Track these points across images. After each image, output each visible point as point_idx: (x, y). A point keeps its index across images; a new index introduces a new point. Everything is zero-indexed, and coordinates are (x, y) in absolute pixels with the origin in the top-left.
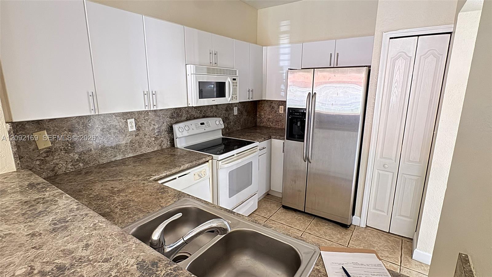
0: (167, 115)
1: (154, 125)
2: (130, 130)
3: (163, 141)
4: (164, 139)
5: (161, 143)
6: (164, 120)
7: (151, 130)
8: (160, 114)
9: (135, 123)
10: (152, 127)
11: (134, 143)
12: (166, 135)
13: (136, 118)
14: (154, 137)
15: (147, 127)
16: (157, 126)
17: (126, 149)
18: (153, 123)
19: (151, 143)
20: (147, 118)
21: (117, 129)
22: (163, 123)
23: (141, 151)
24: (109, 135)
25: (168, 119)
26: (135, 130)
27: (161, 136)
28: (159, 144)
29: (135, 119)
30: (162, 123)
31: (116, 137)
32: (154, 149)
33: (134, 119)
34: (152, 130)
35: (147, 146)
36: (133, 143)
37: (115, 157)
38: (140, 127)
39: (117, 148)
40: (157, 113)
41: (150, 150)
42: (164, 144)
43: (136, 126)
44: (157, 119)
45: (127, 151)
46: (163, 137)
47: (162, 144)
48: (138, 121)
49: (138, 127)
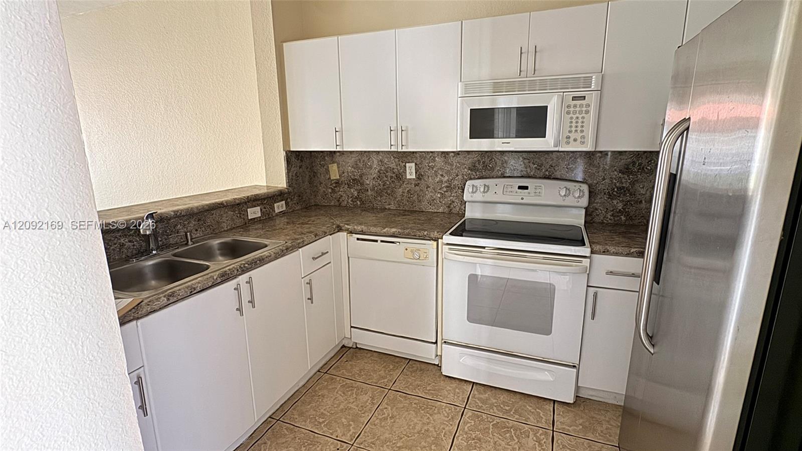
0: (465, 164)
1: (442, 175)
2: (408, 177)
3: (453, 202)
4: (456, 199)
5: (451, 204)
6: (458, 171)
7: (436, 182)
8: (454, 162)
9: (416, 170)
10: (438, 179)
11: (413, 194)
12: (459, 193)
13: (418, 163)
14: (441, 193)
15: (431, 176)
16: (446, 178)
17: (403, 198)
18: (441, 173)
19: (435, 199)
20: (432, 165)
21: (394, 173)
22: (457, 176)
23: (419, 207)
24: (386, 179)
25: (466, 170)
26: (414, 177)
27: (452, 194)
28: (447, 205)
29: (416, 164)
30: (455, 175)
31: (392, 182)
32: (438, 210)
33: (414, 164)
34: (438, 182)
35: (428, 203)
36: (411, 194)
37: (389, 205)
38: (421, 175)
39: (392, 196)
40: (448, 160)
41: (433, 209)
42: (454, 207)
43: (416, 173)
44: (448, 168)
45: (403, 201)
46: (454, 196)
47: (452, 206)
48: (420, 167)
49: (419, 175)
